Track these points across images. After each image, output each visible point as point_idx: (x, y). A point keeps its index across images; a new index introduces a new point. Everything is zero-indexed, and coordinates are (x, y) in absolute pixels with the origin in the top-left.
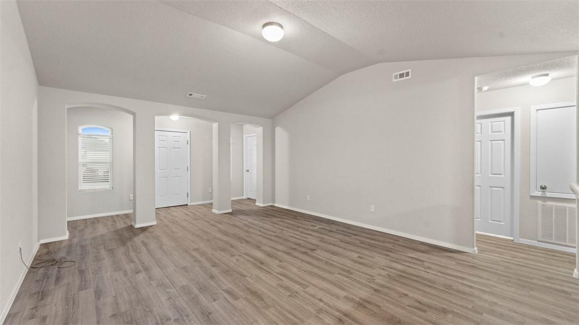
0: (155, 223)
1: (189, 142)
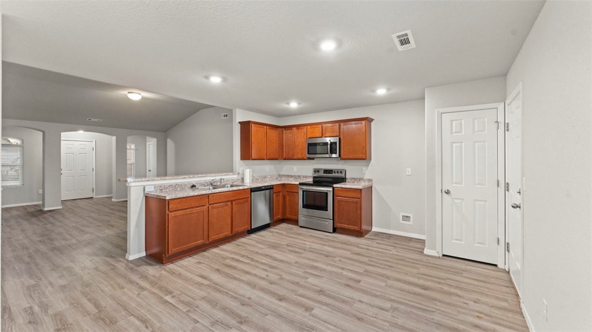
0: (60, 207)
1: (96, 149)
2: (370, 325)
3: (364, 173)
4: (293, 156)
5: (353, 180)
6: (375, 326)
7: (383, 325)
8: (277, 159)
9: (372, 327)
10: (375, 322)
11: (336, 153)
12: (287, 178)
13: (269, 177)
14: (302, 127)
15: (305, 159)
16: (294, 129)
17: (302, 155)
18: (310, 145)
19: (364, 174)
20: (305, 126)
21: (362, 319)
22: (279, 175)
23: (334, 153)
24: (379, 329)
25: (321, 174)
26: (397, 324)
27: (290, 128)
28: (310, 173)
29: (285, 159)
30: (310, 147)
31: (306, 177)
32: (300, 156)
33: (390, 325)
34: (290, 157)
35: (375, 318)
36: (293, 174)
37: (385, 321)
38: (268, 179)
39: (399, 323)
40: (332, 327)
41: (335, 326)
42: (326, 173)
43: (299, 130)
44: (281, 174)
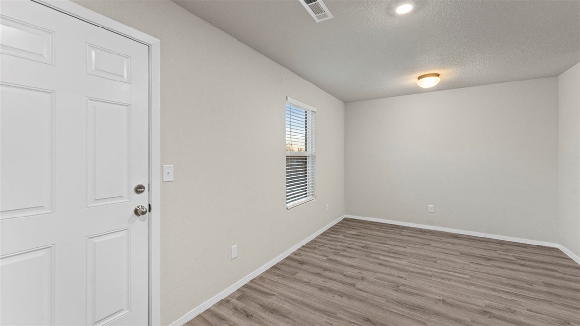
2: (356, 314)
6: (351, 313)
7: (343, 314)
9: (353, 311)
10: (351, 317)
21: (366, 320)
24: (347, 311)
26: (329, 316)
33: (336, 314)
35: (351, 322)
37: (341, 319)
39: (326, 317)
40: (394, 311)
41: (391, 311)
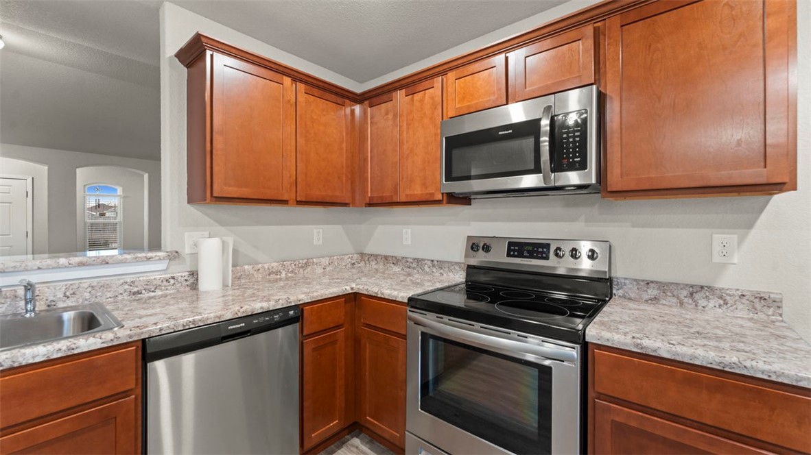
3: (717, 258)
4: (395, 191)
5: (653, 292)
8: (345, 205)
11: (583, 166)
12: (381, 266)
13: (325, 261)
14: (427, 84)
15: (439, 202)
16: (400, 95)
17: (424, 185)
18: (456, 143)
19: (723, 266)
20: (436, 75)
22: (362, 254)
23: (572, 167)
25: (498, 256)
27: (385, 97)
28: (457, 253)
29: (370, 205)
30: (456, 153)
31: (440, 264)
32: (418, 191)
34: (387, 194)
36: (399, 253)
38: (319, 270)
42: (521, 255)
43: (417, 97)
44: (368, 250)
